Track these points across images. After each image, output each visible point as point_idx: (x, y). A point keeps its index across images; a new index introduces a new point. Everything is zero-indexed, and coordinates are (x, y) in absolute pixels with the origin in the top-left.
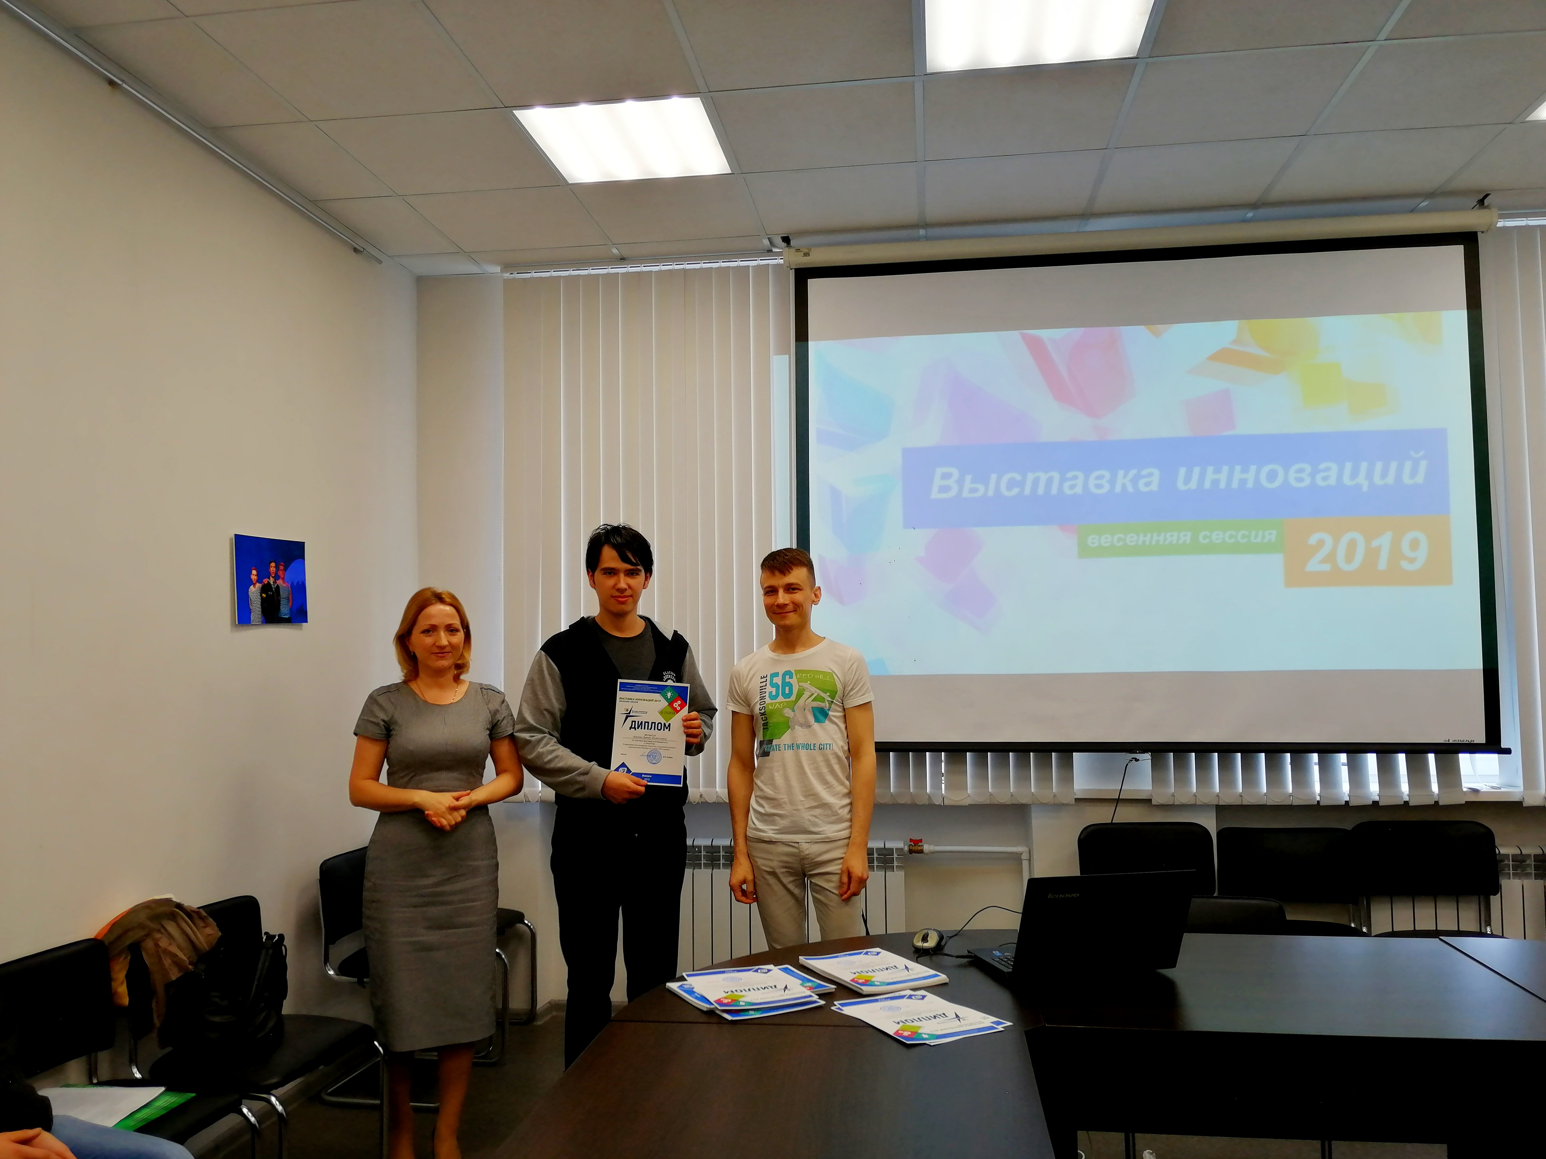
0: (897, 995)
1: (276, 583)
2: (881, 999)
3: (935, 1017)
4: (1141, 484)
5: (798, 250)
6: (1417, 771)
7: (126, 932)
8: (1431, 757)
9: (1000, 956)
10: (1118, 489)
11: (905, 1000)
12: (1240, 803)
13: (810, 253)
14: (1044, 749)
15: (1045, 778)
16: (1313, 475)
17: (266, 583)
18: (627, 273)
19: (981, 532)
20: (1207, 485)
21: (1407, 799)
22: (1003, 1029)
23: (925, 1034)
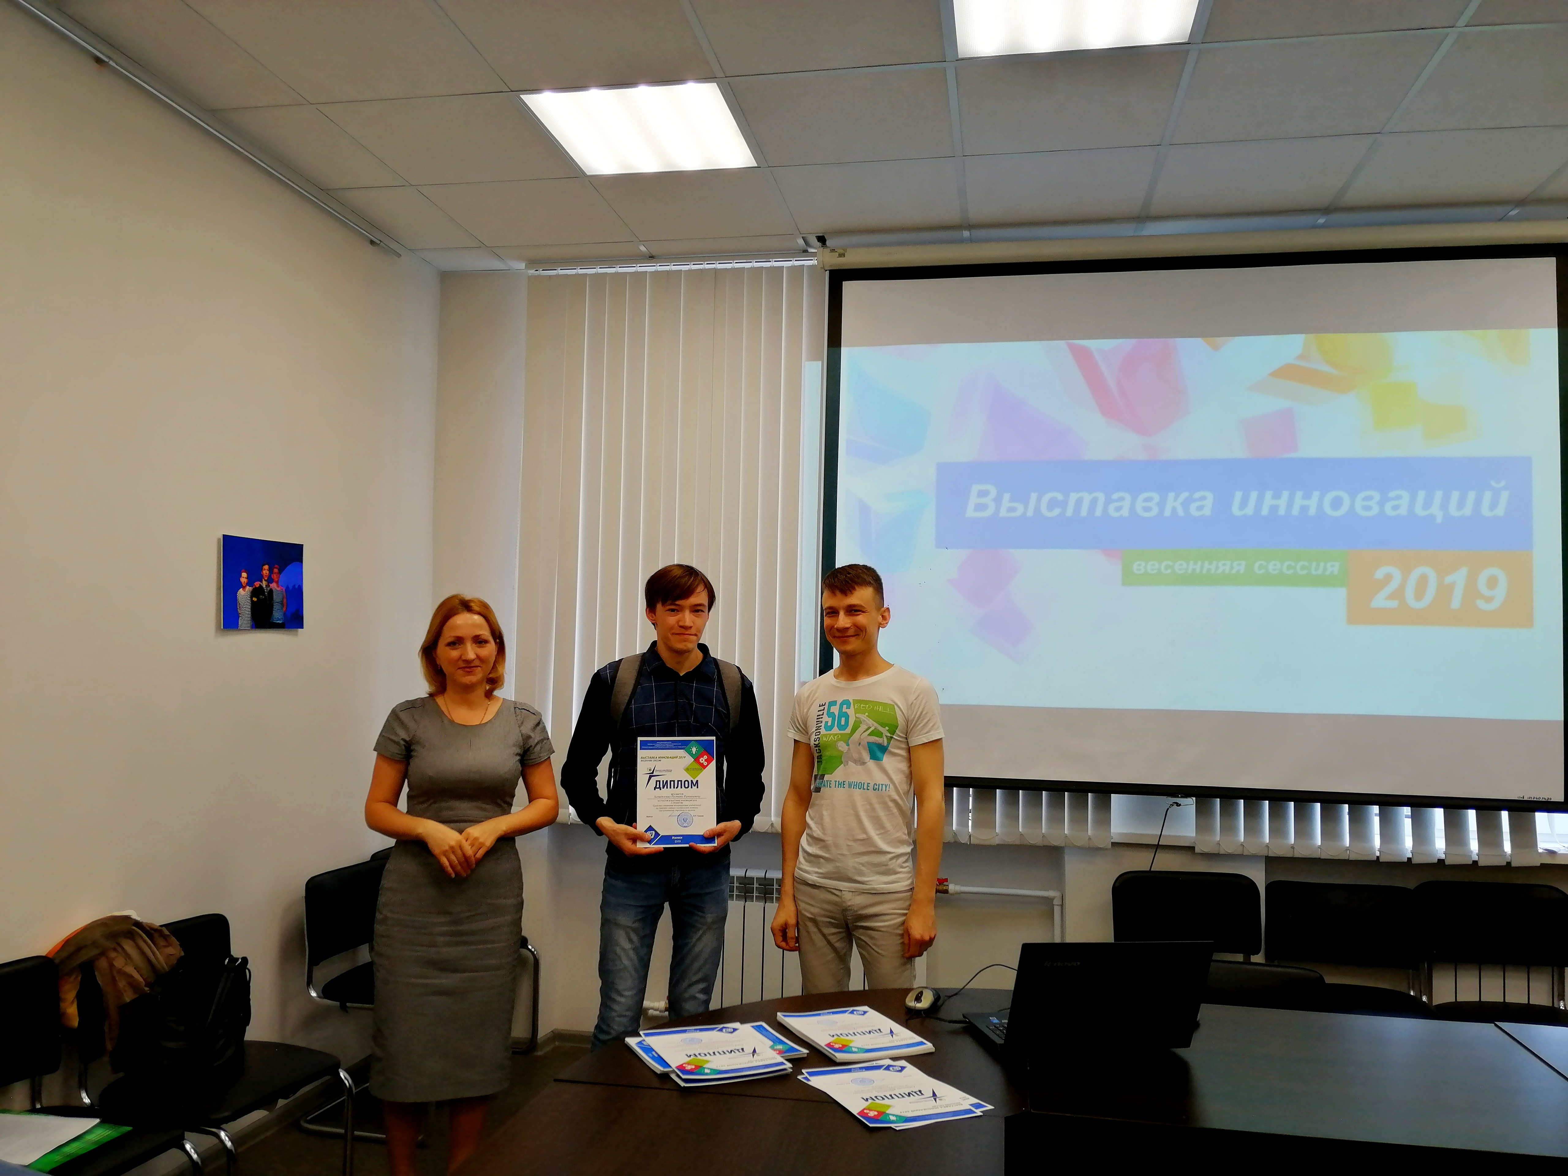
0: (875, 1065)
1: (269, 586)
2: (855, 1068)
3: (909, 1094)
4: (1193, 507)
5: (833, 251)
6: (1488, 829)
7: (79, 949)
8: (1505, 815)
9: (995, 1023)
10: (1168, 513)
11: (881, 1071)
12: (1289, 855)
13: (846, 253)
14: (1080, 789)
15: (1079, 819)
16: (1381, 504)
17: (257, 586)
18: (656, 272)
19: (1017, 554)
20: (1265, 511)
21: (1476, 858)
22: (982, 1114)
23: (893, 1115)
